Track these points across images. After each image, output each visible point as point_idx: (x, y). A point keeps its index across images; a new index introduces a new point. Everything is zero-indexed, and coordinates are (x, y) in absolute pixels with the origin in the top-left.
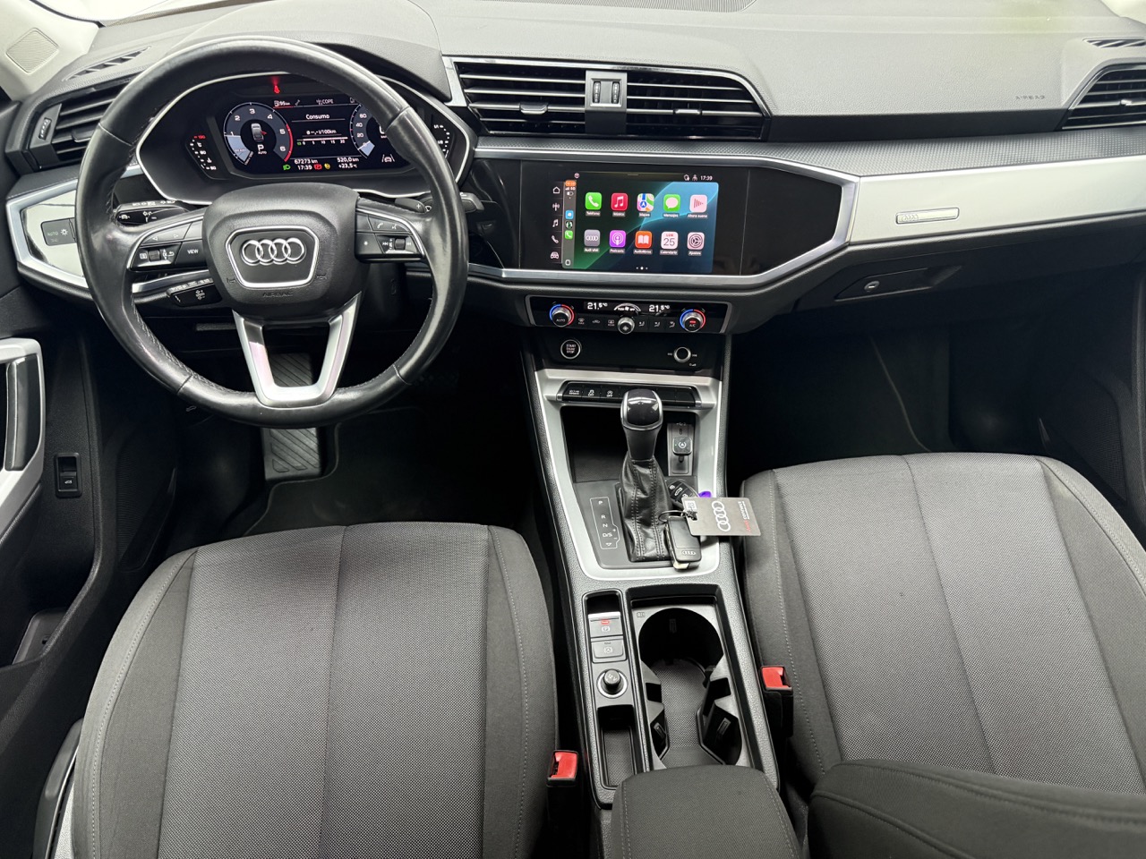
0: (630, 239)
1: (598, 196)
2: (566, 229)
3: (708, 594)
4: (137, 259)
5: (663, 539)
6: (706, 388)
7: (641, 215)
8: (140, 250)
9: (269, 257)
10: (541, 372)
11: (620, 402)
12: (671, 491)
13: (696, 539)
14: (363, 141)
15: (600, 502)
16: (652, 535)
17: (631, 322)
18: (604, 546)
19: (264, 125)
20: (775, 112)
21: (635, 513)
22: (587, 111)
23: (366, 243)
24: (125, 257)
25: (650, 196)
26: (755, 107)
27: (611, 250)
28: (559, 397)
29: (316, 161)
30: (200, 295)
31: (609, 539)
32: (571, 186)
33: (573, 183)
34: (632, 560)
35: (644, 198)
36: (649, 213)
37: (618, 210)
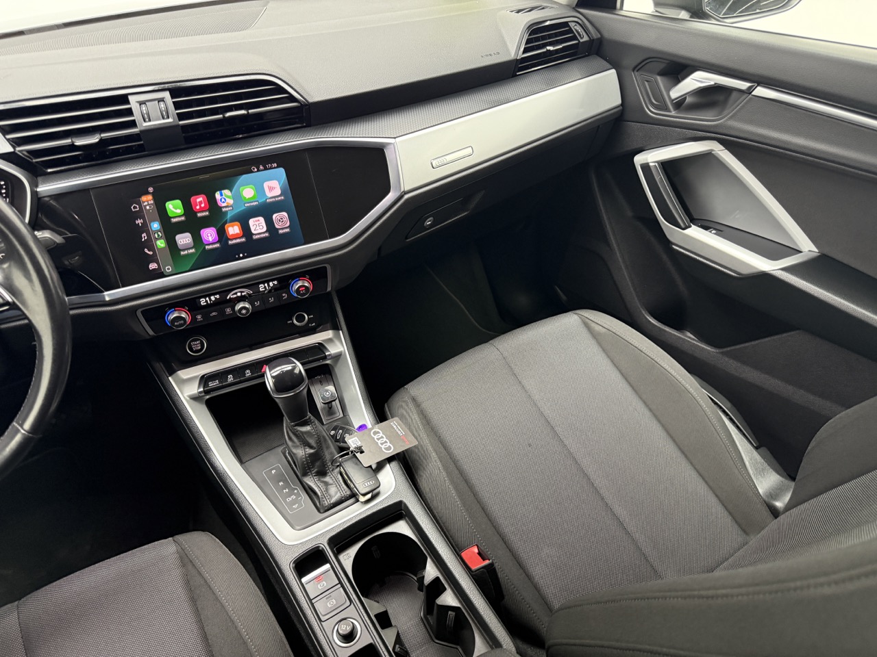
0: (222, 233)
1: (178, 202)
2: (157, 239)
3: (397, 512)
5: (341, 481)
6: (330, 340)
7: (224, 210)
10: (174, 375)
11: (263, 376)
12: (332, 436)
13: (370, 469)
15: (273, 472)
16: (331, 482)
17: (247, 305)
18: (292, 509)
20: (311, 100)
21: (309, 469)
22: (141, 131)
25: (226, 192)
26: (292, 99)
27: (207, 247)
28: (200, 392)
31: (294, 502)
32: (147, 201)
33: (150, 197)
34: (322, 511)
35: (221, 195)
36: (231, 206)
37: (202, 210)
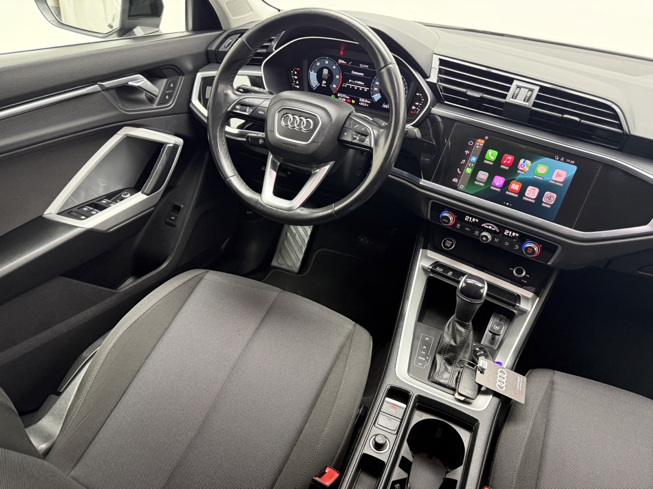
0: (507, 184)
1: (496, 153)
2: (468, 167)
3: (471, 424)
4: (234, 108)
5: (455, 377)
6: (527, 299)
7: (519, 171)
9: (294, 125)
10: (424, 250)
12: (475, 351)
13: (477, 385)
14: (376, 92)
15: (427, 339)
16: (450, 371)
17: (489, 237)
18: (417, 363)
19: (330, 71)
21: (444, 352)
22: (506, 102)
23: (346, 134)
25: (528, 162)
26: (620, 126)
27: (492, 187)
28: (429, 268)
29: (349, 97)
30: (261, 141)
31: (421, 361)
32: (480, 143)
33: (483, 142)
34: (430, 380)
35: (524, 162)
36: (525, 172)
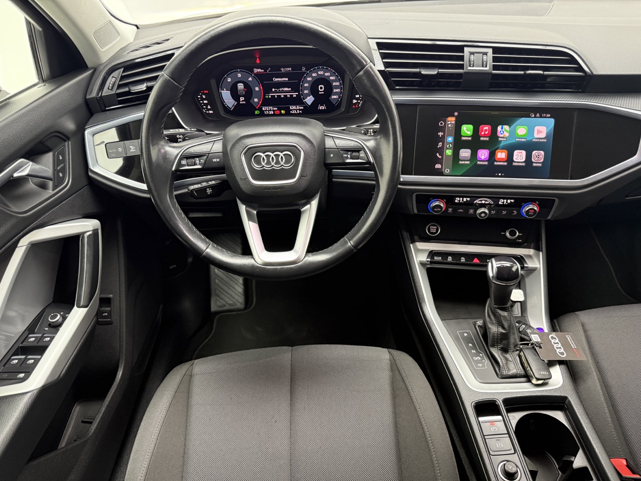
0: (492, 155)
1: (471, 127)
2: (447, 149)
3: (559, 403)
4: (179, 164)
5: (519, 362)
6: (530, 256)
7: (500, 139)
8: (181, 159)
9: (270, 164)
10: (414, 244)
11: (486, 266)
14: (308, 95)
15: (465, 334)
16: (510, 359)
17: (486, 211)
18: (477, 366)
19: (246, 85)
20: (595, 73)
21: (497, 343)
22: (465, 73)
23: (331, 156)
24: (172, 163)
25: (506, 127)
26: (580, 69)
27: (478, 162)
28: (428, 261)
29: (276, 108)
30: (209, 191)
31: (478, 362)
32: (451, 121)
33: (454, 119)
34: (499, 377)
35: (502, 128)
36: (506, 138)
37: (485, 136)
